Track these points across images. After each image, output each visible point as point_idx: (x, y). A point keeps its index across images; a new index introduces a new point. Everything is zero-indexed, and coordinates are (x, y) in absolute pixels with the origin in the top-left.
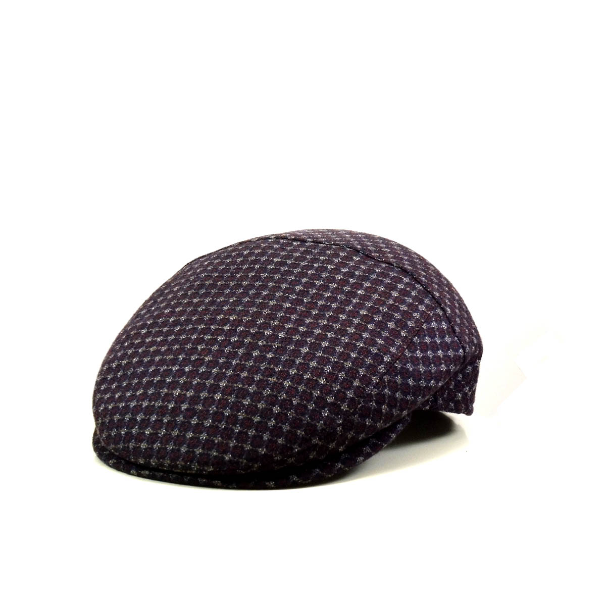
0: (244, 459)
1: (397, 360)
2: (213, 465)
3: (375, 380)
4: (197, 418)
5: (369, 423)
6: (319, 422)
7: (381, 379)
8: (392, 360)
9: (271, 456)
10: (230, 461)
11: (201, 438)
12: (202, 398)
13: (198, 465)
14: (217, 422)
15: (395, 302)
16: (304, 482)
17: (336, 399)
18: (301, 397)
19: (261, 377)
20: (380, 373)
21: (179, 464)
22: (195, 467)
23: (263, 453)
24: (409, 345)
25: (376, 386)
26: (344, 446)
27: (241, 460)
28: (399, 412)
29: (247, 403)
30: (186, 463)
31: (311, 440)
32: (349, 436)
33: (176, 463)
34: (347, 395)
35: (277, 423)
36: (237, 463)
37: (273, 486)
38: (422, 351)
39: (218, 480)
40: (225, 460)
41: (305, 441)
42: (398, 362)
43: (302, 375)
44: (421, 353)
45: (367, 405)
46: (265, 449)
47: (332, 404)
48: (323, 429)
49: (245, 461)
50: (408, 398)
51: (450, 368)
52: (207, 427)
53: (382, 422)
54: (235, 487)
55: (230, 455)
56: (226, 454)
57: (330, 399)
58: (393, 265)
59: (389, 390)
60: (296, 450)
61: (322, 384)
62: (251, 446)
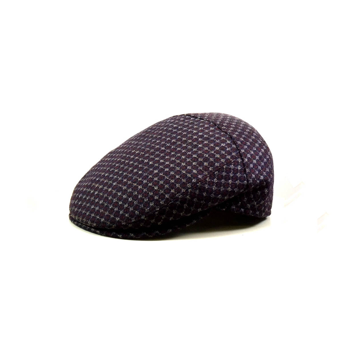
0: (109, 222)
1: (200, 182)
2: (96, 223)
3: (183, 190)
4: (98, 199)
5: (175, 212)
6: (147, 208)
7: (187, 190)
8: (197, 182)
9: (121, 222)
10: (103, 222)
11: (96, 209)
12: (104, 190)
13: (91, 222)
14: (104, 202)
15: (214, 153)
16: (136, 238)
17: (159, 198)
18: (143, 195)
19: (131, 183)
20: (187, 187)
23: (118, 220)
24: (211, 175)
25: (183, 194)
26: (161, 222)
28: (195, 209)
29: (119, 195)
30: (87, 220)
31: (141, 217)
32: (163, 218)
33: (83, 220)
34: (165, 196)
35: (128, 206)
36: (106, 223)
37: (121, 237)
38: (218, 179)
41: (139, 216)
42: (199, 183)
43: (148, 184)
44: (217, 180)
45: (175, 203)
46: (119, 218)
47: (157, 200)
48: (148, 212)
49: (109, 223)
50: (202, 202)
51: (235, 190)
52: (100, 204)
53: (183, 212)
54: (105, 235)
55: (104, 219)
56: (102, 218)
57: (156, 198)
58: (227, 134)
59: (189, 197)
60: (133, 221)
61: (155, 189)
62: (114, 216)
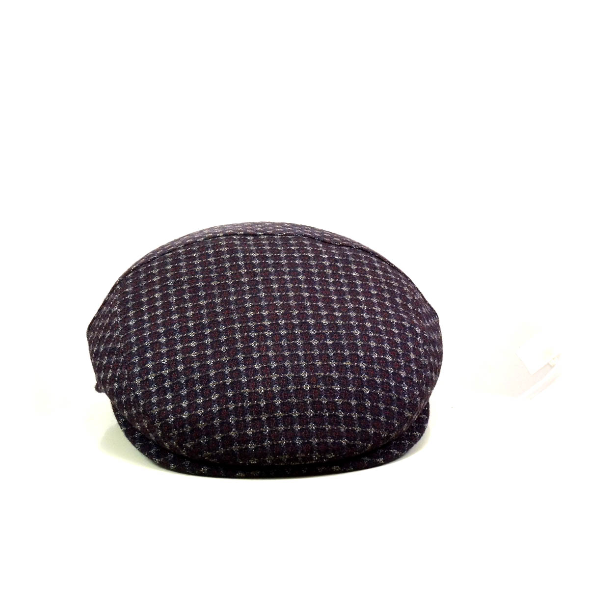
0: (359, 441)
2: (333, 452)
4: (297, 410)
9: (379, 434)
10: (346, 445)
11: (310, 428)
12: (292, 391)
13: (319, 454)
14: (318, 411)
21: (299, 457)
22: (316, 457)
27: (357, 442)
29: (338, 389)
30: (306, 455)
31: (404, 413)
33: (295, 456)
35: (372, 403)
37: (382, 462)
39: (336, 465)
40: (343, 444)
46: (373, 429)
52: (311, 417)
54: (352, 469)
